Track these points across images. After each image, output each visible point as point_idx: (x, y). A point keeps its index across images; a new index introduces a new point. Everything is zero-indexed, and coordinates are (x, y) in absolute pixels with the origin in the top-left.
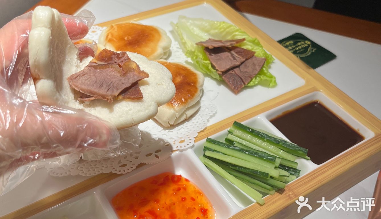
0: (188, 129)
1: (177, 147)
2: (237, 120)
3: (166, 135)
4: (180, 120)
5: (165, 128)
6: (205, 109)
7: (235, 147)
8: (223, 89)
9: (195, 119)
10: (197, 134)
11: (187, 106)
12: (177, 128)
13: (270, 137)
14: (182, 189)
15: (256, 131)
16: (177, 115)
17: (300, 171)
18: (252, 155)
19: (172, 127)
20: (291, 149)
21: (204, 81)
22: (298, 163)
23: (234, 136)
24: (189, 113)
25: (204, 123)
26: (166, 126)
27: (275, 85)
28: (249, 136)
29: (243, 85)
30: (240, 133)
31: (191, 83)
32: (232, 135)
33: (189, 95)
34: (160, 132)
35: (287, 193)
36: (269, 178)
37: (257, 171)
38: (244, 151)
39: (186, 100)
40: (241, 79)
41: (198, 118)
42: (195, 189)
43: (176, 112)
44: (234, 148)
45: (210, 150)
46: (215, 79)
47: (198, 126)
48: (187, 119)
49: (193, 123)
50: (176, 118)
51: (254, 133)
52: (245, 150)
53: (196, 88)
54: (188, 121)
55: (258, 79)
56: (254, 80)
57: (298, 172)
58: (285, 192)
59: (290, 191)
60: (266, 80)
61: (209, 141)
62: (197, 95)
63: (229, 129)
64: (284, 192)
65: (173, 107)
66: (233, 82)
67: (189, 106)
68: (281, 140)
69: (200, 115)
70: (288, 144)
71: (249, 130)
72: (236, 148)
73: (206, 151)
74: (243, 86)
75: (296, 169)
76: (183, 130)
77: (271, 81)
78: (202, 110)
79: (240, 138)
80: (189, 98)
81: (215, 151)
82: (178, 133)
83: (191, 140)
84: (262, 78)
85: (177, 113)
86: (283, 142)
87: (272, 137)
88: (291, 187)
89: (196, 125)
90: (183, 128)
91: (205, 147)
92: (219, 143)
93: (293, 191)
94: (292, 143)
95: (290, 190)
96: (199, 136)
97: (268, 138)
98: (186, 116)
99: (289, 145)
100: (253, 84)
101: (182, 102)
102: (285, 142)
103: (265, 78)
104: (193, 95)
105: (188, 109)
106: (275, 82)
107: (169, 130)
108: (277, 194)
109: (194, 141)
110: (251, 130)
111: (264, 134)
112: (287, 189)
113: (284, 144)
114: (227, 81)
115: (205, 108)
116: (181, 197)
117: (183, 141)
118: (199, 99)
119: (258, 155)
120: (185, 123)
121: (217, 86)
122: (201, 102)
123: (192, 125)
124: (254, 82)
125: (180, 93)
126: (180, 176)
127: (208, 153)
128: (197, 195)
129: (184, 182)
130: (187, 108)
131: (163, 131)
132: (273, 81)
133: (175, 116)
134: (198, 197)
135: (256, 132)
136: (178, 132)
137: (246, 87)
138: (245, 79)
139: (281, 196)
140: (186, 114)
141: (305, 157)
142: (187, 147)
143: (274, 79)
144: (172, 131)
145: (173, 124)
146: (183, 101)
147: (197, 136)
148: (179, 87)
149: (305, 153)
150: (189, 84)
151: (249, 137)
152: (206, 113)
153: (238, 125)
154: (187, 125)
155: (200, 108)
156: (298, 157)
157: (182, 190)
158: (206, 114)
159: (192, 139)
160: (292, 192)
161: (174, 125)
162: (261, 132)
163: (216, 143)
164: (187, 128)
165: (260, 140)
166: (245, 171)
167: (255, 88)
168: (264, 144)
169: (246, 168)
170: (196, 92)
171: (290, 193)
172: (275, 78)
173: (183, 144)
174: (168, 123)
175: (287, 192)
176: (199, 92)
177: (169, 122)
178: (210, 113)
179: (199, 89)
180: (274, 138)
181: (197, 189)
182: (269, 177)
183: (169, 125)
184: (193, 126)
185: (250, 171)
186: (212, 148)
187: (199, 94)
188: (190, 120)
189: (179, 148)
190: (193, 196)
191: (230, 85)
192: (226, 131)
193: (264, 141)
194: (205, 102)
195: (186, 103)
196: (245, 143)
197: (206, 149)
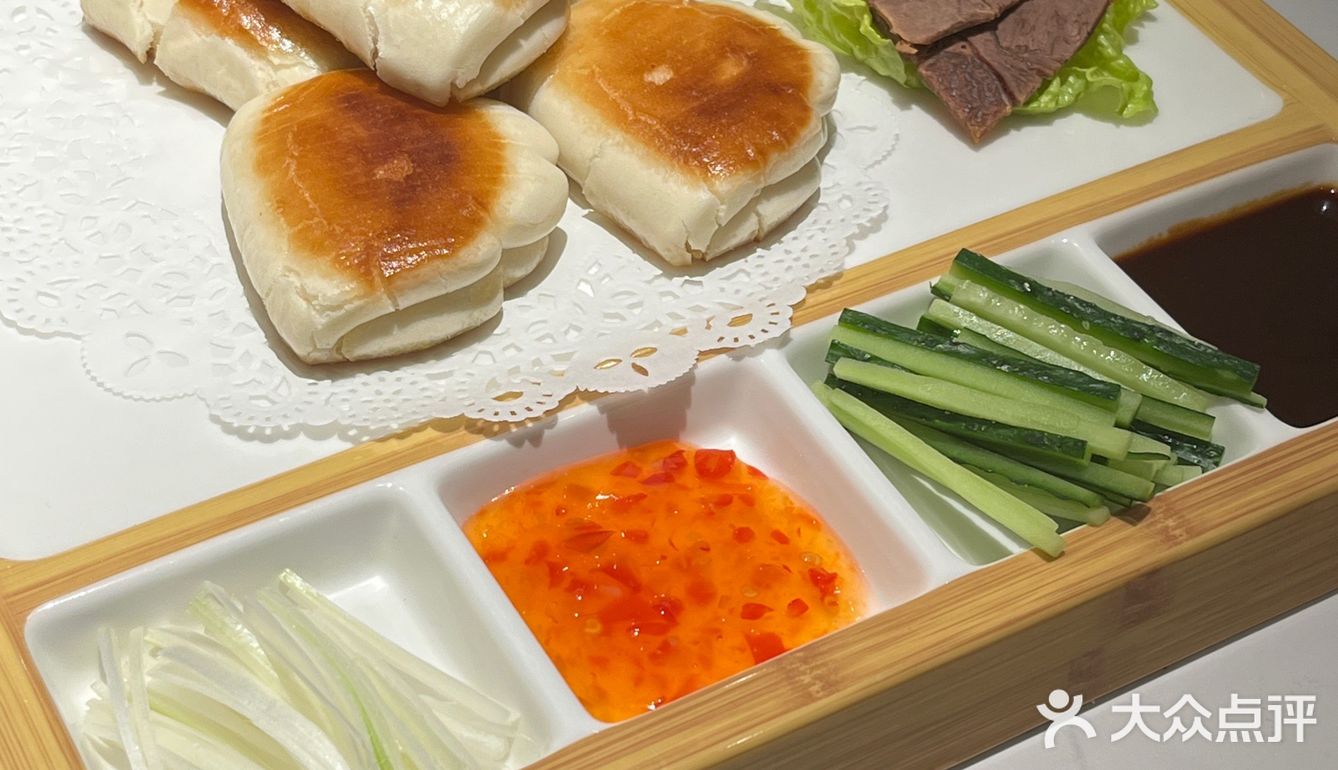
0: (766, 273)
1: (722, 338)
2: (971, 247)
3: (676, 297)
4: (735, 236)
5: (670, 269)
6: (840, 200)
7: (957, 344)
8: (919, 122)
9: (795, 238)
10: (803, 294)
11: (762, 179)
12: (718, 272)
13: (1106, 315)
14: (735, 499)
15: (1049, 289)
16: (721, 214)
17: (1220, 451)
18: (1024, 379)
19: (700, 263)
20: (1190, 361)
21: (836, 84)
22: (1214, 418)
23: (956, 309)
24: (774, 210)
25: (833, 250)
26: (676, 261)
27: (1148, 114)
28: (1020, 310)
29: (1006, 105)
30: (980, 295)
31: (785, 84)
32: (948, 304)
33: (774, 133)
34: (649, 282)
35: (1159, 519)
36: (1086, 461)
37: (1042, 432)
38: (995, 362)
39: (762, 153)
40: (1000, 78)
41: (809, 234)
42: (789, 505)
43: (718, 202)
44: (954, 348)
45: (854, 358)
46: (888, 82)
47: (806, 266)
48: (762, 235)
49: (788, 252)
50: (717, 227)
51: (1038, 299)
52: (996, 357)
53: (806, 109)
54: (766, 247)
55: (1071, 86)
56: (1054, 86)
57: (1214, 453)
58: (1149, 516)
59: (1171, 517)
60: (1108, 88)
61: (853, 320)
62: (806, 133)
63: (935, 281)
64: (1144, 516)
65: (706, 180)
66: (965, 91)
67: (775, 179)
68: (1151, 328)
69: (815, 222)
70: (1177, 342)
71: (1022, 285)
72: (961, 349)
73: (837, 361)
74: (1009, 109)
75: (1207, 444)
76: (742, 277)
77: (1131, 94)
78: (822, 204)
79: (981, 315)
80: (776, 145)
81: (874, 359)
82: (722, 290)
83: (777, 313)
84: (1089, 79)
85: (723, 207)
86: (1159, 335)
87: (1115, 316)
88: (1177, 501)
89: (797, 259)
90: (743, 271)
91: (834, 345)
92: (893, 331)
93: (1182, 517)
94: (1197, 341)
95: (1169, 512)
96: (811, 301)
97: (1099, 318)
98: (760, 223)
99: (1182, 348)
100: (1052, 106)
101: (745, 162)
102: (1170, 333)
103: (1107, 78)
104: (789, 136)
105: (769, 192)
106: (1149, 96)
107: (687, 278)
108: (1117, 522)
109: (791, 319)
110: (1027, 285)
111: (1081, 302)
112: (1160, 507)
113: (1160, 341)
114: (937, 87)
115: (837, 198)
116: (732, 526)
117: (747, 319)
118: (814, 155)
119: (1050, 377)
120: (755, 251)
121: (895, 109)
122: (823, 170)
123: (781, 261)
124: (1055, 97)
125: (735, 124)
126: (731, 454)
127: (845, 369)
128: (796, 526)
129: (746, 479)
130: (762, 186)
131: (664, 280)
132: (1139, 95)
133: (713, 219)
134: (799, 531)
135: (1050, 293)
136: (724, 284)
137: (1022, 119)
138: (1017, 79)
139: (1130, 530)
140: (758, 215)
141: (1246, 397)
142: (761, 338)
143: (1145, 88)
144: (700, 283)
145: (703, 250)
146: (747, 155)
147: (804, 300)
148: (733, 100)
149: (1249, 378)
150: (776, 90)
151: (1017, 311)
152: (841, 217)
153: (972, 264)
154: (760, 261)
155: (817, 194)
156: (1220, 394)
157: (736, 504)
158: (843, 220)
159: (781, 311)
160: (1179, 518)
161: (708, 258)
162: (1069, 296)
163: (879, 331)
164: (763, 270)
165: (1063, 326)
166: (993, 436)
167: (1061, 125)
168: (1080, 342)
169: (999, 425)
170: (803, 121)
171: (1171, 523)
172: (1150, 82)
173: (742, 332)
174: (683, 246)
175: (1158, 517)
176: (815, 125)
177: (690, 243)
178: (857, 217)
179: (817, 113)
180: (1122, 318)
181: (797, 504)
182: (1088, 456)
183: (689, 256)
184: (786, 265)
185: (1012, 435)
186: (862, 349)
187: (815, 133)
188: (774, 243)
189: (728, 343)
190: (783, 527)
191: (952, 104)
192: (924, 287)
193: (1081, 330)
194: (837, 174)
195: (762, 165)
196: (999, 334)
197: (837, 350)
